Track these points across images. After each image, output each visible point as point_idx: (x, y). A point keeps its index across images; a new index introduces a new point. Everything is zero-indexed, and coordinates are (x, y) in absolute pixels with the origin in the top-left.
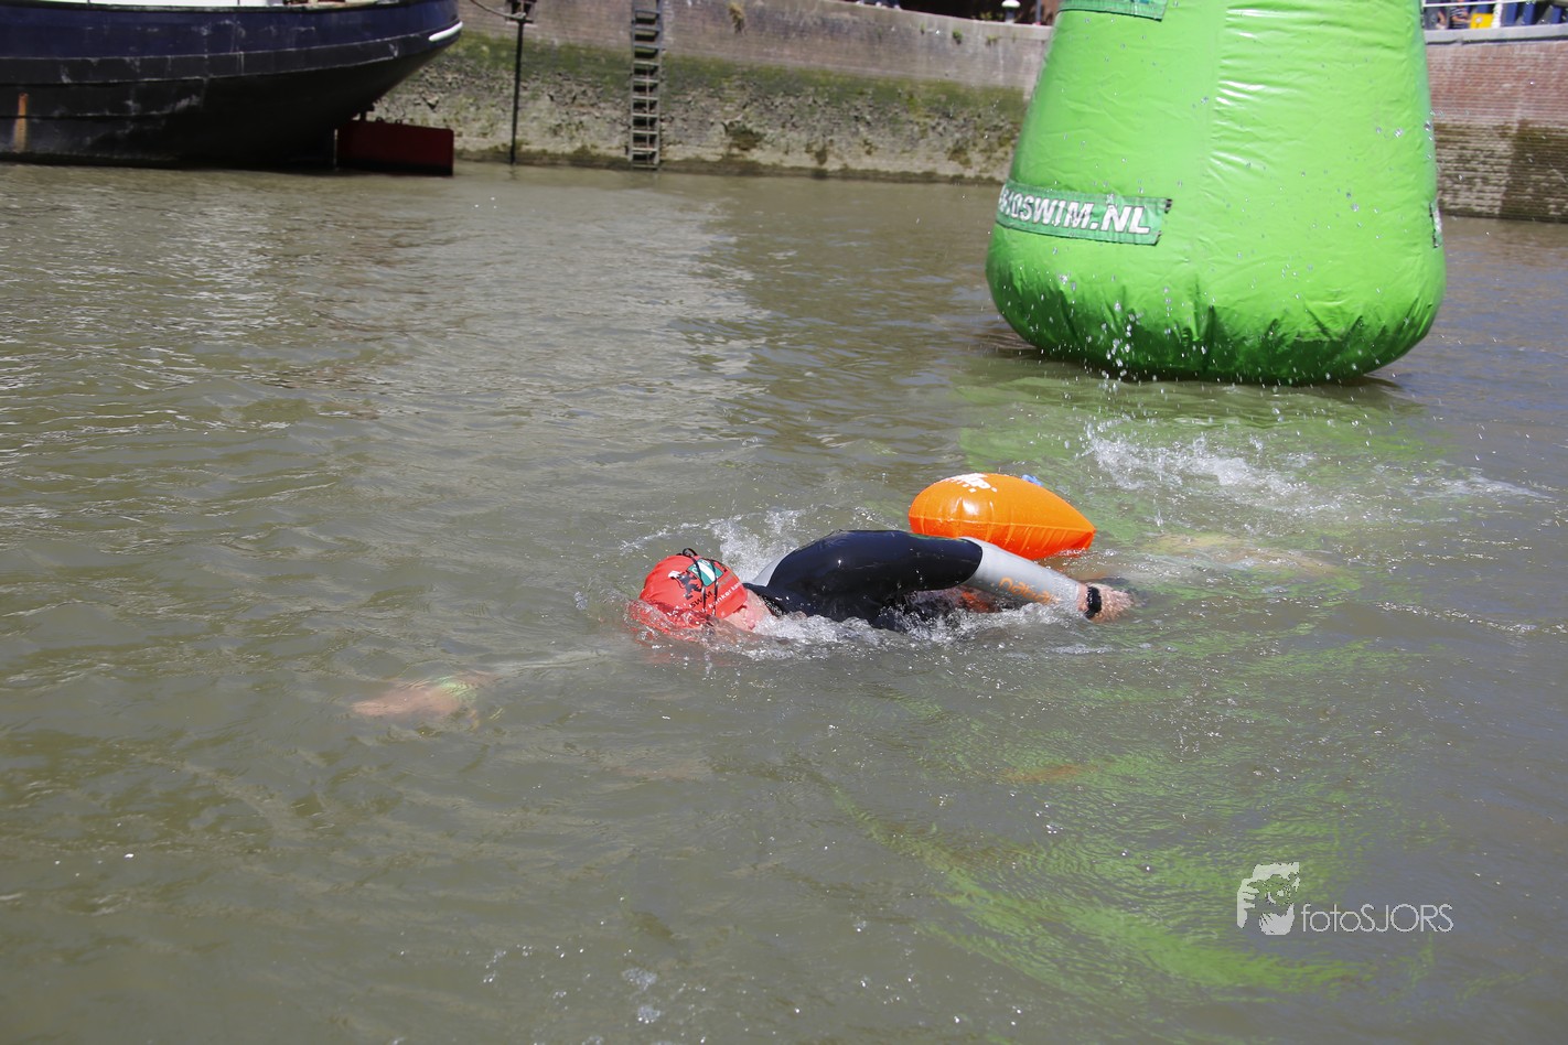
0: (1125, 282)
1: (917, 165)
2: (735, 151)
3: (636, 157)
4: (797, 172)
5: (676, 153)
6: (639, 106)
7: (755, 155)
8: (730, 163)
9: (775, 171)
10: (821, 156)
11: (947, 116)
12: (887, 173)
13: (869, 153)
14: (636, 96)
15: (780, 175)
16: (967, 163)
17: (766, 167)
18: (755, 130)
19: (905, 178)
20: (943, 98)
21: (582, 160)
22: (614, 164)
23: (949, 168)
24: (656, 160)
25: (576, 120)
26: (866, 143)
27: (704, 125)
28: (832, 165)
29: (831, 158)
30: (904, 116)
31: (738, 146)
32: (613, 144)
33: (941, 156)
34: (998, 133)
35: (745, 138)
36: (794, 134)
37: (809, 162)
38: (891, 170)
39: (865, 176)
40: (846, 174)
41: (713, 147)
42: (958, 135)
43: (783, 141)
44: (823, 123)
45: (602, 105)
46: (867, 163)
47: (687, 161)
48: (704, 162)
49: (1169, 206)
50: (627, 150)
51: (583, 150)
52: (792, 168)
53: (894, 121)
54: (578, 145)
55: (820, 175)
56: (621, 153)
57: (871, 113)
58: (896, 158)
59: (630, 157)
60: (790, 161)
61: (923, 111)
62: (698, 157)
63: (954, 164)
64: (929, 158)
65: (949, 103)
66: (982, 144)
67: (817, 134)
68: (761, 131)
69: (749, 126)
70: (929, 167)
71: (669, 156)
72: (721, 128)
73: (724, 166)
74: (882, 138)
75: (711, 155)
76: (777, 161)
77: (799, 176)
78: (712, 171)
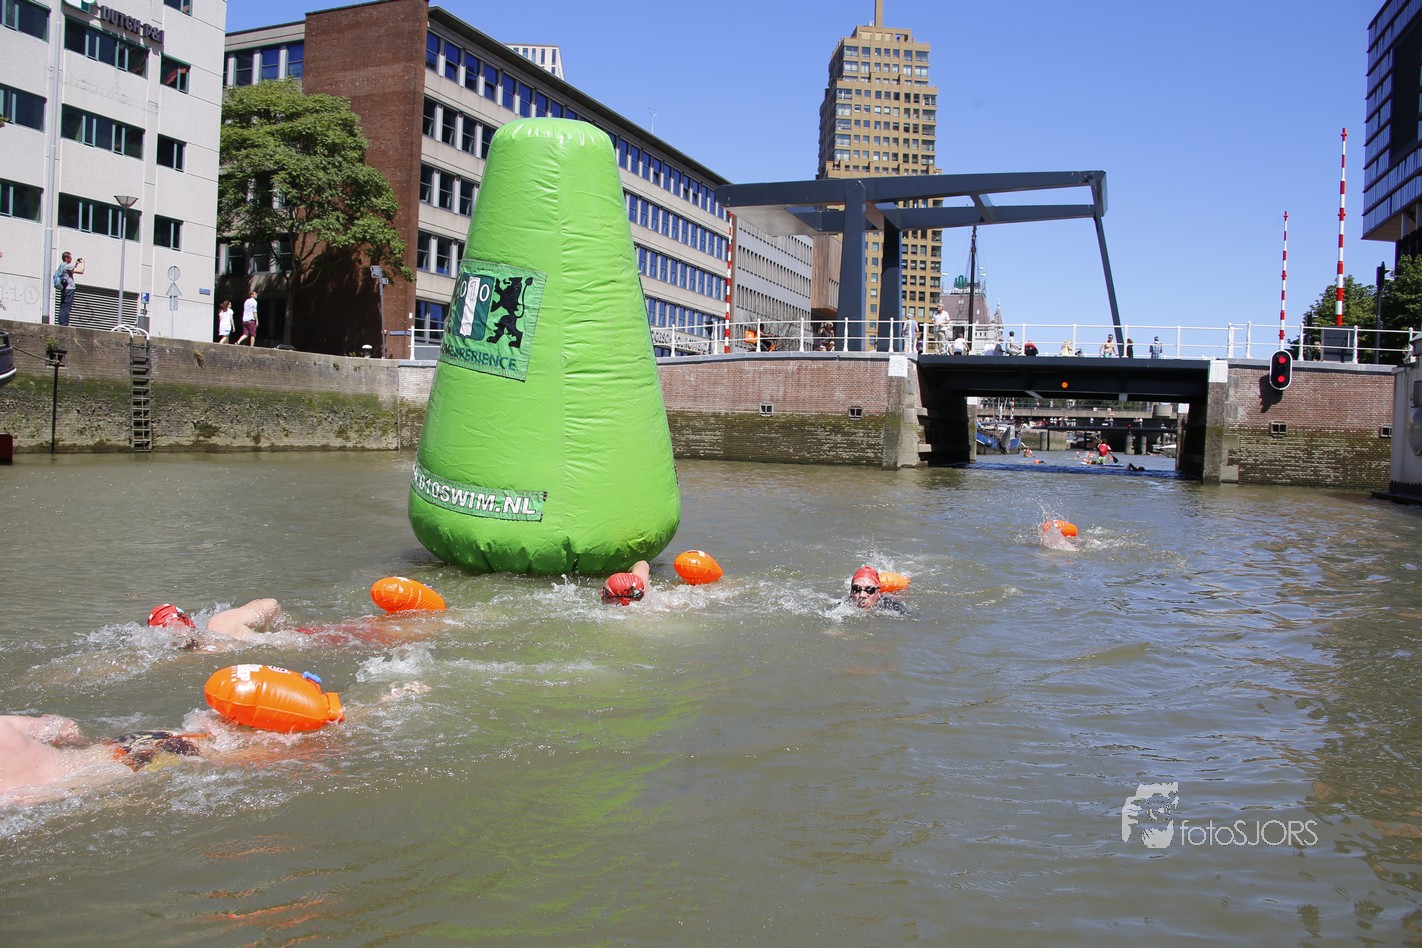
1: (318, 441)
2: (201, 438)
3: (136, 445)
4: (242, 449)
5: (163, 442)
6: (137, 414)
7: (215, 440)
8: (199, 446)
9: (228, 449)
10: (257, 439)
11: (335, 412)
12: (299, 447)
13: (286, 435)
14: (135, 408)
15: (231, 452)
16: (347, 439)
17: (221, 447)
18: (213, 425)
19: (310, 449)
20: (331, 402)
21: (101, 449)
22: (122, 450)
23: (337, 442)
24: (150, 446)
25: (96, 424)
26: (284, 429)
27: (180, 424)
28: (264, 443)
29: (263, 440)
30: (307, 413)
31: (203, 435)
32: (122, 438)
33: (332, 435)
34: (365, 421)
35: (208, 430)
36: (239, 427)
37: (249, 443)
38: (301, 445)
39: (285, 449)
40: (273, 449)
41: (187, 436)
42: (341, 423)
43: (232, 431)
44: (257, 419)
45: (113, 414)
46: (286, 441)
47: (170, 446)
48: (181, 446)
49: (545, 496)
50: (130, 441)
51: (101, 442)
52: (239, 447)
53: (301, 416)
54: (98, 440)
55: (257, 450)
56: (127, 443)
57: (286, 412)
58: (304, 438)
59: (133, 446)
60: (237, 443)
61: (319, 409)
62: (177, 443)
63: (340, 440)
64: (324, 437)
65: (334, 405)
66: (356, 427)
67: (253, 426)
68: (217, 425)
69: (210, 423)
70: (324, 442)
71: (158, 443)
72: (192, 425)
73: (194, 448)
74: (295, 427)
75: (186, 441)
76: (229, 443)
77: (244, 452)
78: (186, 452)
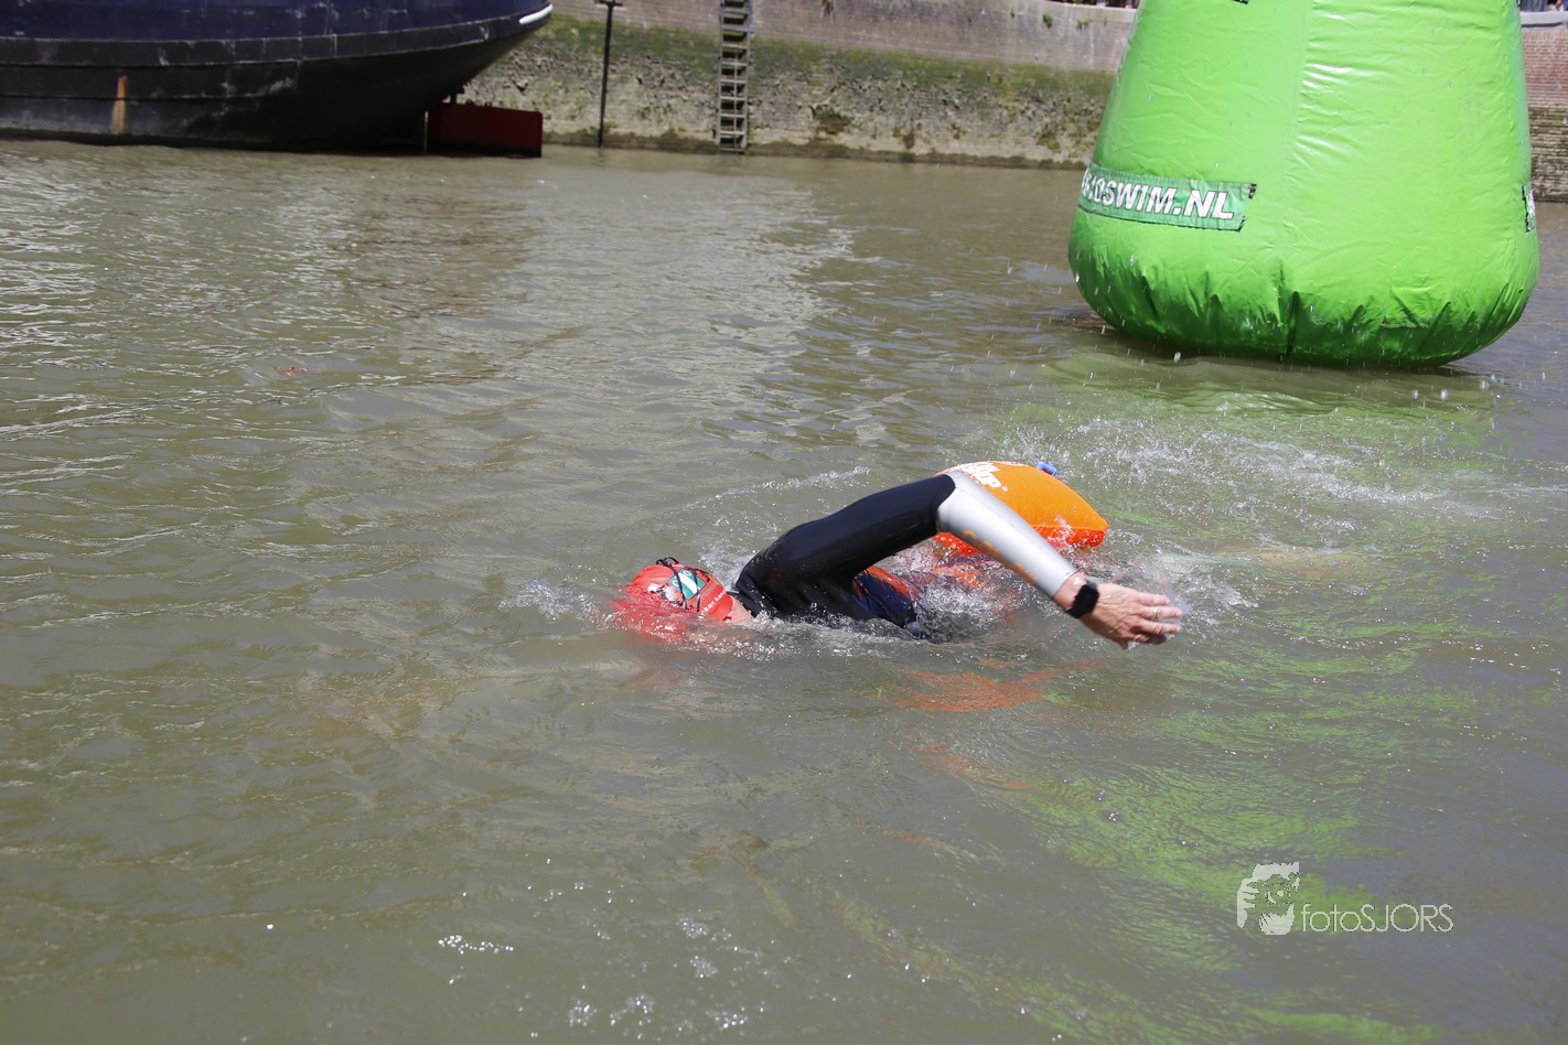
0: (1208, 268)
1: (1006, 150)
2: (823, 135)
3: (724, 141)
4: (885, 157)
5: (763, 137)
6: (727, 89)
7: (843, 139)
8: (818, 146)
9: (863, 155)
10: (909, 140)
11: (1039, 101)
12: (975, 158)
13: (957, 137)
14: (724, 79)
15: (868, 159)
16: (1056, 148)
17: (853, 151)
18: (843, 114)
19: (993, 162)
20: (1033, 82)
21: (670, 144)
22: (702, 148)
23: (1038, 153)
24: (744, 143)
25: (664, 103)
26: (954, 127)
27: (792, 108)
28: (920, 149)
29: (918, 142)
30: (993, 101)
31: (826, 129)
32: (701, 127)
33: (1030, 141)
34: (1088, 118)
35: (832, 121)
36: (881, 119)
37: (897, 146)
38: (979, 154)
39: (953, 160)
40: (934, 158)
41: (800, 131)
42: (1047, 120)
43: (870, 124)
44: (911, 107)
45: (690, 88)
46: (955, 147)
47: (774, 145)
48: (791, 145)
50: (715, 133)
51: (671, 133)
52: (880, 152)
53: (982, 105)
54: (666, 128)
55: (908, 159)
56: (708, 137)
57: (959, 97)
58: (985, 142)
59: (717, 141)
60: (878, 145)
61: (1012, 95)
62: (785, 140)
63: (1043, 149)
64: (1017, 143)
65: (1039, 87)
66: (1072, 128)
67: (905, 118)
68: (849, 114)
69: (837, 110)
70: (1017, 151)
71: (756, 140)
72: (809, 111)
73: (811, 150)
74: (970, 122)
75: (799, 139)
76: (864, 145)
77: (887, 161)
78: (797, 155)
